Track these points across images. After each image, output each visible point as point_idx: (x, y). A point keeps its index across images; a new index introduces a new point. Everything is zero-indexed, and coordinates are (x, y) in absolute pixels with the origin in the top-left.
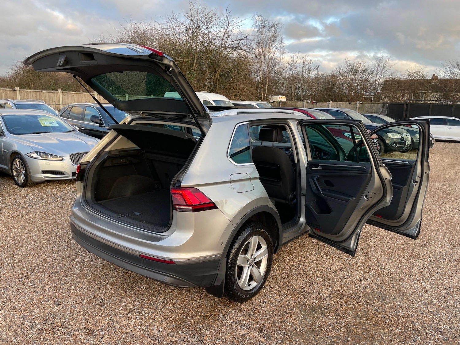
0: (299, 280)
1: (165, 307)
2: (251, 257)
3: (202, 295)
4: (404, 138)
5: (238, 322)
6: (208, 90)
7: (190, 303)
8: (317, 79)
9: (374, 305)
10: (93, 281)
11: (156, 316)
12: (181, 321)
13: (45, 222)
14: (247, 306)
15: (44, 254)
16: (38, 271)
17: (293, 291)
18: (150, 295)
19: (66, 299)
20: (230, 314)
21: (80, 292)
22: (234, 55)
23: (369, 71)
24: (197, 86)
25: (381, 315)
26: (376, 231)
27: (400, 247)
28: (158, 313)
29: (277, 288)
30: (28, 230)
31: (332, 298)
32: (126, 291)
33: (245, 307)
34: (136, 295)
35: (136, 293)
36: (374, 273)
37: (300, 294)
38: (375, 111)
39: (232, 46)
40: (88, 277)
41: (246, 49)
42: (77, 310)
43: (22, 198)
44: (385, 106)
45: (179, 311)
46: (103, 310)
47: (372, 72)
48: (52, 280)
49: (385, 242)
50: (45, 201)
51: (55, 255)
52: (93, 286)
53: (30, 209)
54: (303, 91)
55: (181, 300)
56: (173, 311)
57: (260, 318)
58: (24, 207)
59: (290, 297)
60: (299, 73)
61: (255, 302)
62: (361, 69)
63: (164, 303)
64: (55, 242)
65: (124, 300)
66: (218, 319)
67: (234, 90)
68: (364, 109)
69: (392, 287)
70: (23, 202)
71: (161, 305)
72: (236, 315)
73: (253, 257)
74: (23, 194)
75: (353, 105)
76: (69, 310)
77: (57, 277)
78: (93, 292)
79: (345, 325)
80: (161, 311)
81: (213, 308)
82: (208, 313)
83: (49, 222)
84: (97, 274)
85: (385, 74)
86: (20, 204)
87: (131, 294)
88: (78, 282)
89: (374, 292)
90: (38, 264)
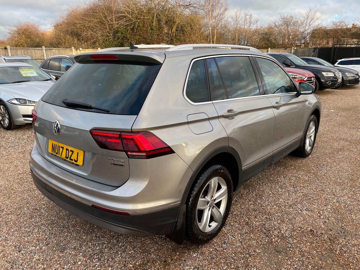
0: (258, 216)
1: (125, 252)
2: (212, 199)
3: (162, 236)
4: (336, 76)
5: (200, 268)
6: (167, 43)
7: (151, 246)
8: (256, 32)
9: (338, 242)
10: (56, 223)
11: (116, 263)
12: (141, 268)
13: (22, 162)
14: (209, 247)
15: (15, 194)
16: (5, 213)
17: (253, 229)
18: (111, 238)
19: (27, 244)
20: (191, 258)
21: (42, 235)
22: (187, 12)
23: (299, 22)
24: (157, 40)
25: (347, 255)
26: (325, 162)
27: (351, 178)
28: (118, 258)
29: (237, 226)
30: (5, 170)
31: (294, 235)
32: (87, 234)
33: (206, 249)
34: (97, 238)
35: (98, 235)
36: (332, 206)
37: (261, 232)
38: (307, 55)
39: (185, 4)
40: (52, 218)
41: (197, 6)
42: (36, 257)
43: (5, 139)
44: (316, 51)
45: (139, 255)
46: (62, 257)
47: (302, 23)
48: (17, 222)
49: (335, 173)
50: (25, 142)
51: (24, 195)
52: (56, 229)
53: (11, 149)
54: (244, 42)
55: (141, 242)
56: (133, 255)
57: (223, 262)
58: (5, 148)
59: (252, 235)
60: (241, 27)
61: (217, 243)
62: (293, 21)
63: (124, 246)
64: (27, 182)
65: (84, 244)
66: (180, 265)
67: (188, 42)
68: (298, 54)
69: (352, 222)
70: (5, 144)
71: (121, 249)
72: (198, 259)
73: (213, 199)
74: (7, 136)
75: (288, 51)
76: (29, 258)
77: (23, 218)
78: (55, 236)
79: (312, 267)
80: (121, 256)
81: (174, 251)
82: (169, 258)
83: (25, 161)
84: (61, 214)
85: (313, 25)
86: (3, 145)
87: (92, 237)
88: (42, 224)
89: (335, 227)
90: (7, 205)
